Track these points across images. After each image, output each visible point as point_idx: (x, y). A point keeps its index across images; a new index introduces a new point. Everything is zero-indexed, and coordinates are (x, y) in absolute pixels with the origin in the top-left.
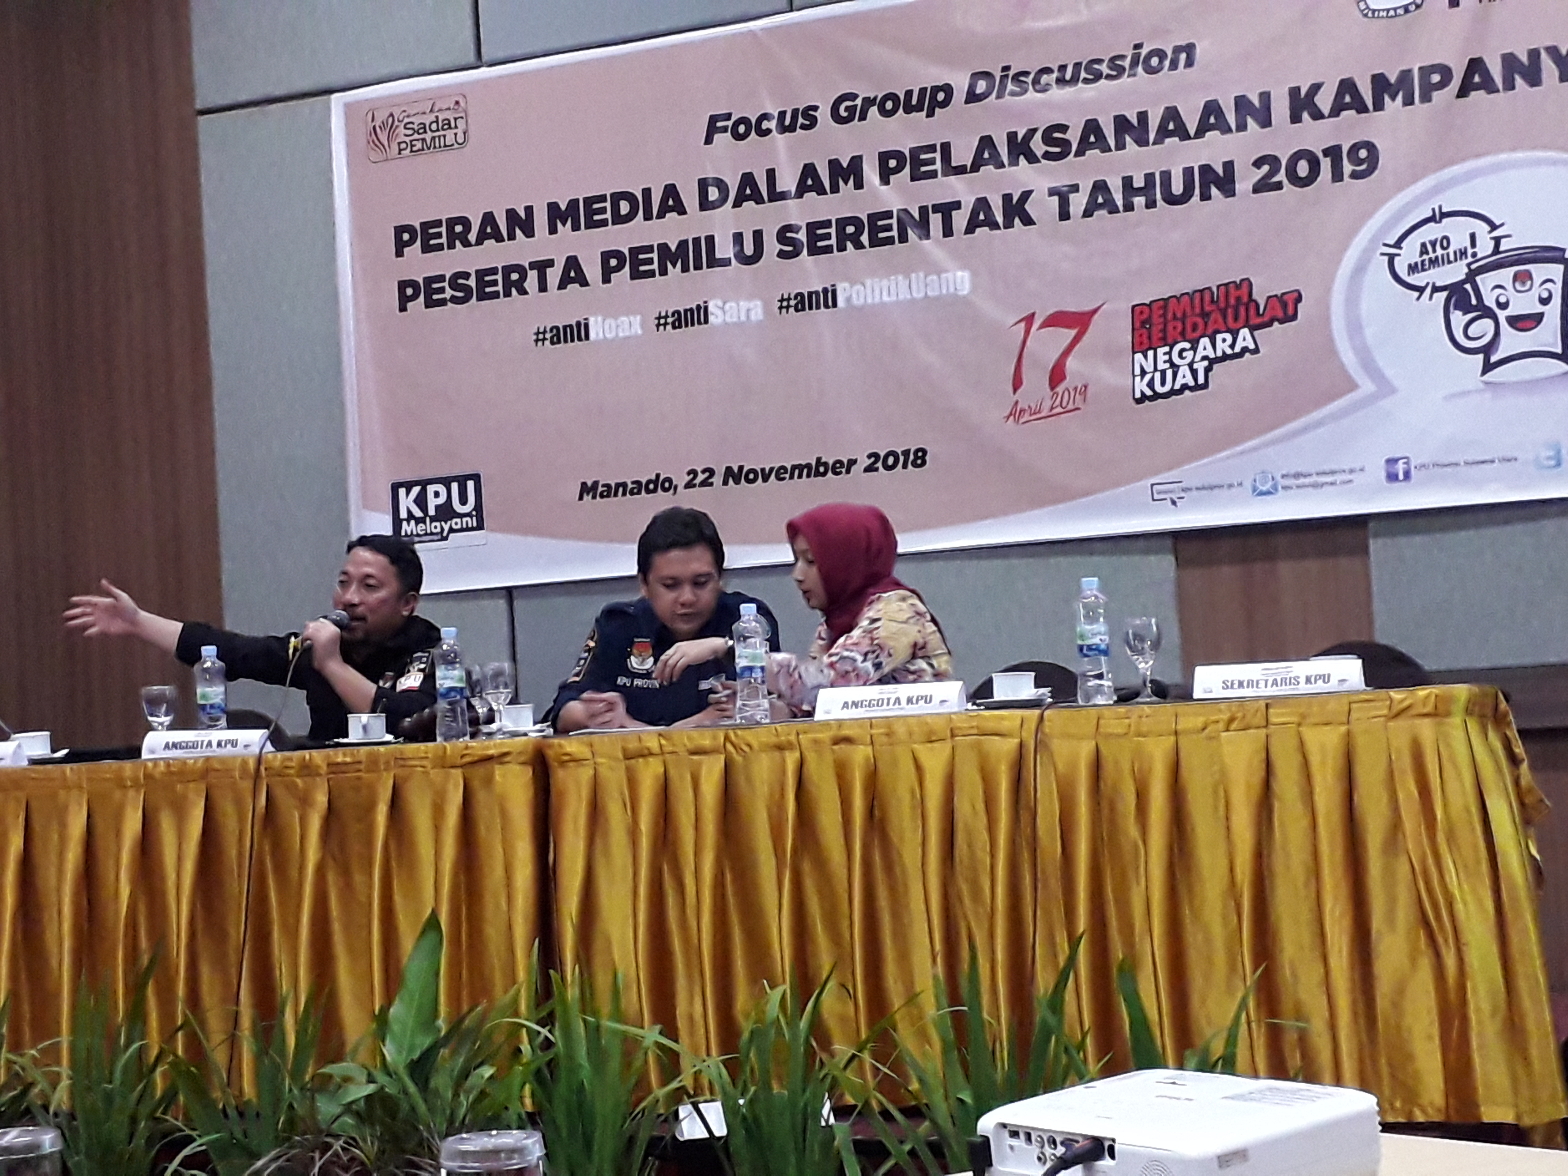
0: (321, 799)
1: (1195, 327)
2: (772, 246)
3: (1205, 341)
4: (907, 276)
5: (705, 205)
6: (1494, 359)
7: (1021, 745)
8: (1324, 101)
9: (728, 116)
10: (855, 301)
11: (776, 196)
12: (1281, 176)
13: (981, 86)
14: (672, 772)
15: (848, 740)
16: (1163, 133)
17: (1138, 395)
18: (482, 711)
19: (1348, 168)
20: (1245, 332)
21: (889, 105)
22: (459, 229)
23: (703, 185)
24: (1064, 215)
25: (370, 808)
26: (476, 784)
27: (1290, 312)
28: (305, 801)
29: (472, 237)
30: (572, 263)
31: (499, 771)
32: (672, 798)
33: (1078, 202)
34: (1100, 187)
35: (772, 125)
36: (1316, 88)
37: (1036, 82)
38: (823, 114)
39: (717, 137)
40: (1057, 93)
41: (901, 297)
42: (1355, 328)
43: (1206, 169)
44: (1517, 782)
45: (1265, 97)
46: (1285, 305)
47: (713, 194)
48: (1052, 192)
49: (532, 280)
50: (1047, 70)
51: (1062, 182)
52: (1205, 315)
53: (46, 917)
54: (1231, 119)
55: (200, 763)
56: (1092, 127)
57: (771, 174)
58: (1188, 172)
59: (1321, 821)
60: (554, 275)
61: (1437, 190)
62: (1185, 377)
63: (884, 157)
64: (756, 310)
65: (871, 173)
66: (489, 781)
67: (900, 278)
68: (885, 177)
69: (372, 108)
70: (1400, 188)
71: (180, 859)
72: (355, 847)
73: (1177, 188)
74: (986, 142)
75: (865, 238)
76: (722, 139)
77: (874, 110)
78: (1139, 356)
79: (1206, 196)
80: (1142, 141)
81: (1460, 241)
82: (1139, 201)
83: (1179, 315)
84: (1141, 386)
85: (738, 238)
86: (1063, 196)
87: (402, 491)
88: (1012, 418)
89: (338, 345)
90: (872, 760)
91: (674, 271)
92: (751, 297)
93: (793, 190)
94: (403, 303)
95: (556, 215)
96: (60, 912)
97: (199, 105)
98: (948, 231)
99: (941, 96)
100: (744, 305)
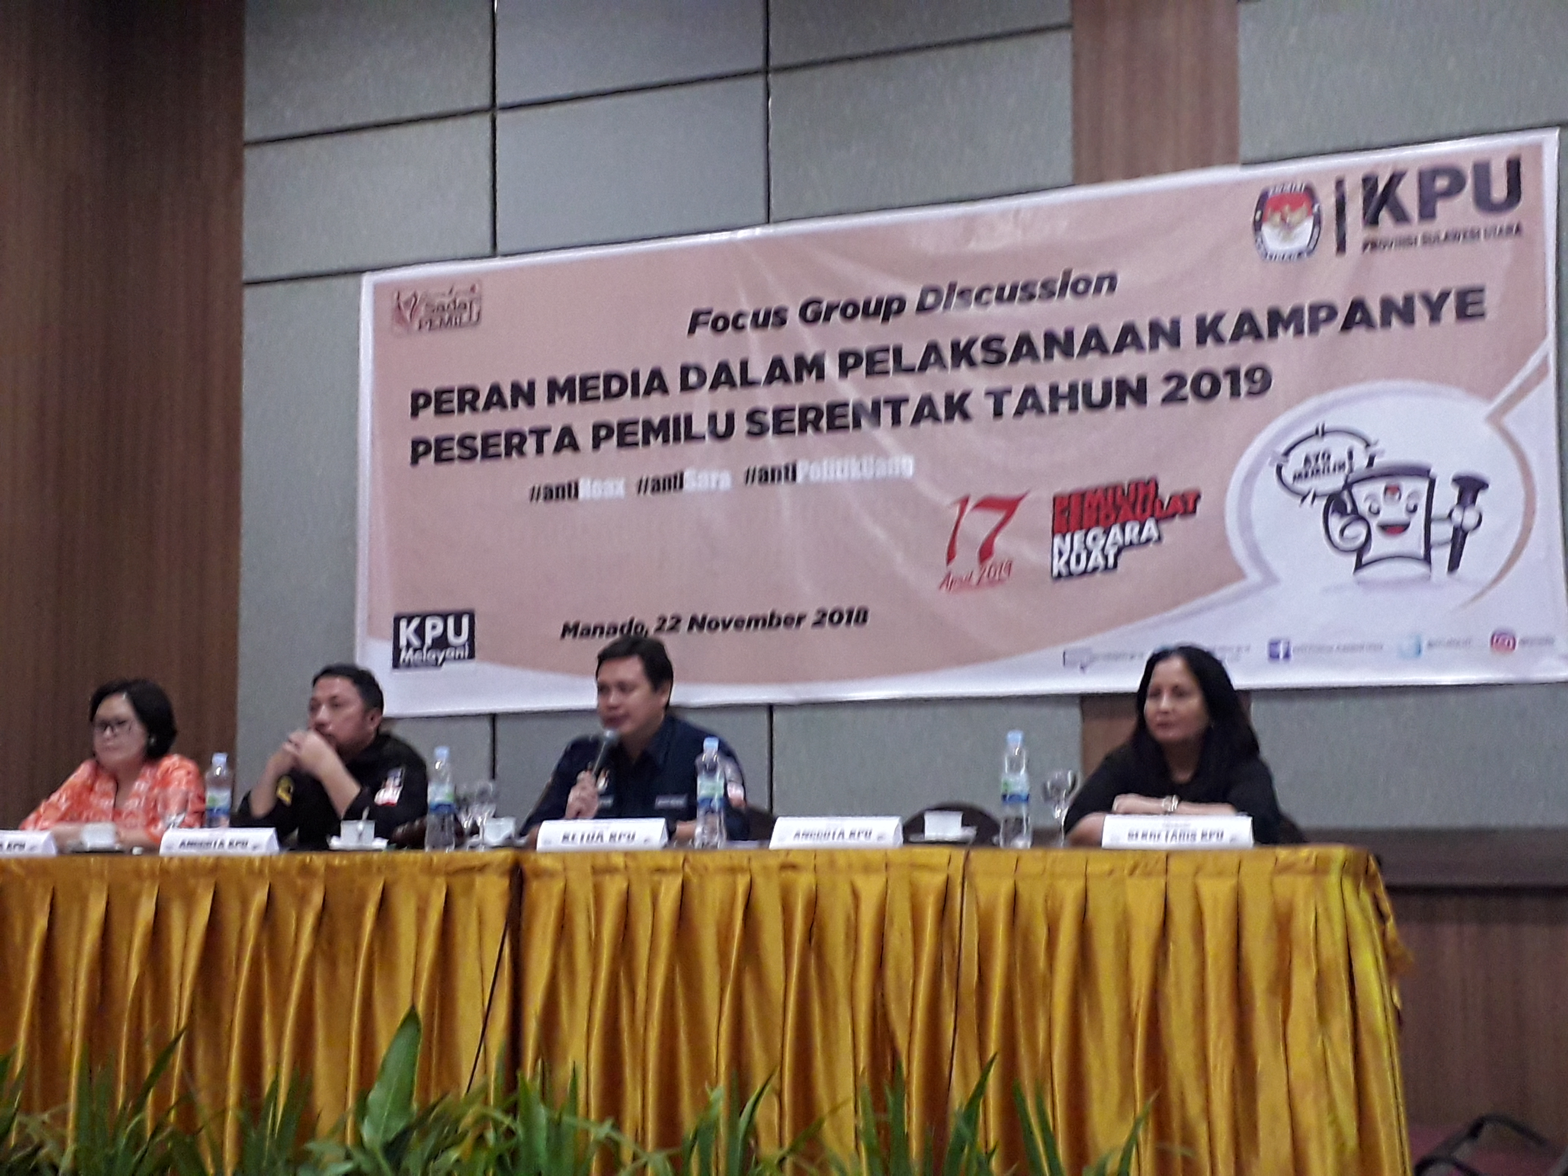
0: (317, 898)
1: (1107, 517)
2: (741, 425)
3: (1115, 530)
4: (859, 457)
5: (685, 386)
6: (1366, 558)
7: (948, 881)
8: (1227, 328)
9: (709, 313)
10: (812, 477)
11: (747, 382)
12: (1187, 390)
13: (930, 299)
14: (635, 889)
15: (793, 867)
16: (1086, 348)
17: (1055, 572)
18: (466, 824)
19: (1244, 387)
20: (1150, 524)
21: (850, 311)
22: (469, 396)
23: (685, 371)
24: (998, 413)
25: (360, 909)
26: (458, 889)
27: (1191, 506)
28: (303, 899)
29: (481, 403)
30: (567, 432)
31: (479, 880)
32: (632, 911)
33: (1011, 404)
34: (1030, 392)
35: (748, 321)
36: (1218, 318)
37: (979, 297)
38: (793, 315)
39: (698, 331)
40: (996, 310)
41: (853, 475)
42: (1246, 526)
43: (1122, 383)
44: (1383, 935)
45: (1176, 323)
46: (1185, 503)
47: (693, 378)
48: (988, 393)
49: (531, 444)
50: (988, 289)
51: (998, 384)
52: (1117, 508)
53: (62, 993)
54: (1146, 339)
55: (211, 861)
56: (1025, 340)
57: (744, 366)
58: (1107, 385)
59: (1210, 961)
60: (550, 442)
61: (1319, 411)
62: (1097, 558)
63: (843, 357)
64: (725, 480)
65: (831, 367)
66: (470, 887)
67: (853, 460)
68: (844, 370)
69: (398, 289)
70: (1289, 406)
71: (185, 946)
72: (344, 942)
73: (1097, 395)
74: (932, 348)
75: (824, 423)
76: (704, 332)
77: (836, 316)
78: (1057, 540)
79: (1121, 403)
80: (1067, 353)
81: (1338, 454)
82: (1064, 406)
83: (1094, 505)
84: (1059, 565)
85: (713, 418)
86: (998, 397)
87: (403, 624)
88: (944, 587)
89: (355, 490)
90: (814, 887)
91: (656, 443)
92: (721, 468)
93: (763, 378)
94: (415, 459)
95: (553, 388)
96: (75, 989)
97: (246, 276)
98: (896, 420)
99: (895, 306)
100: (714, 476)
